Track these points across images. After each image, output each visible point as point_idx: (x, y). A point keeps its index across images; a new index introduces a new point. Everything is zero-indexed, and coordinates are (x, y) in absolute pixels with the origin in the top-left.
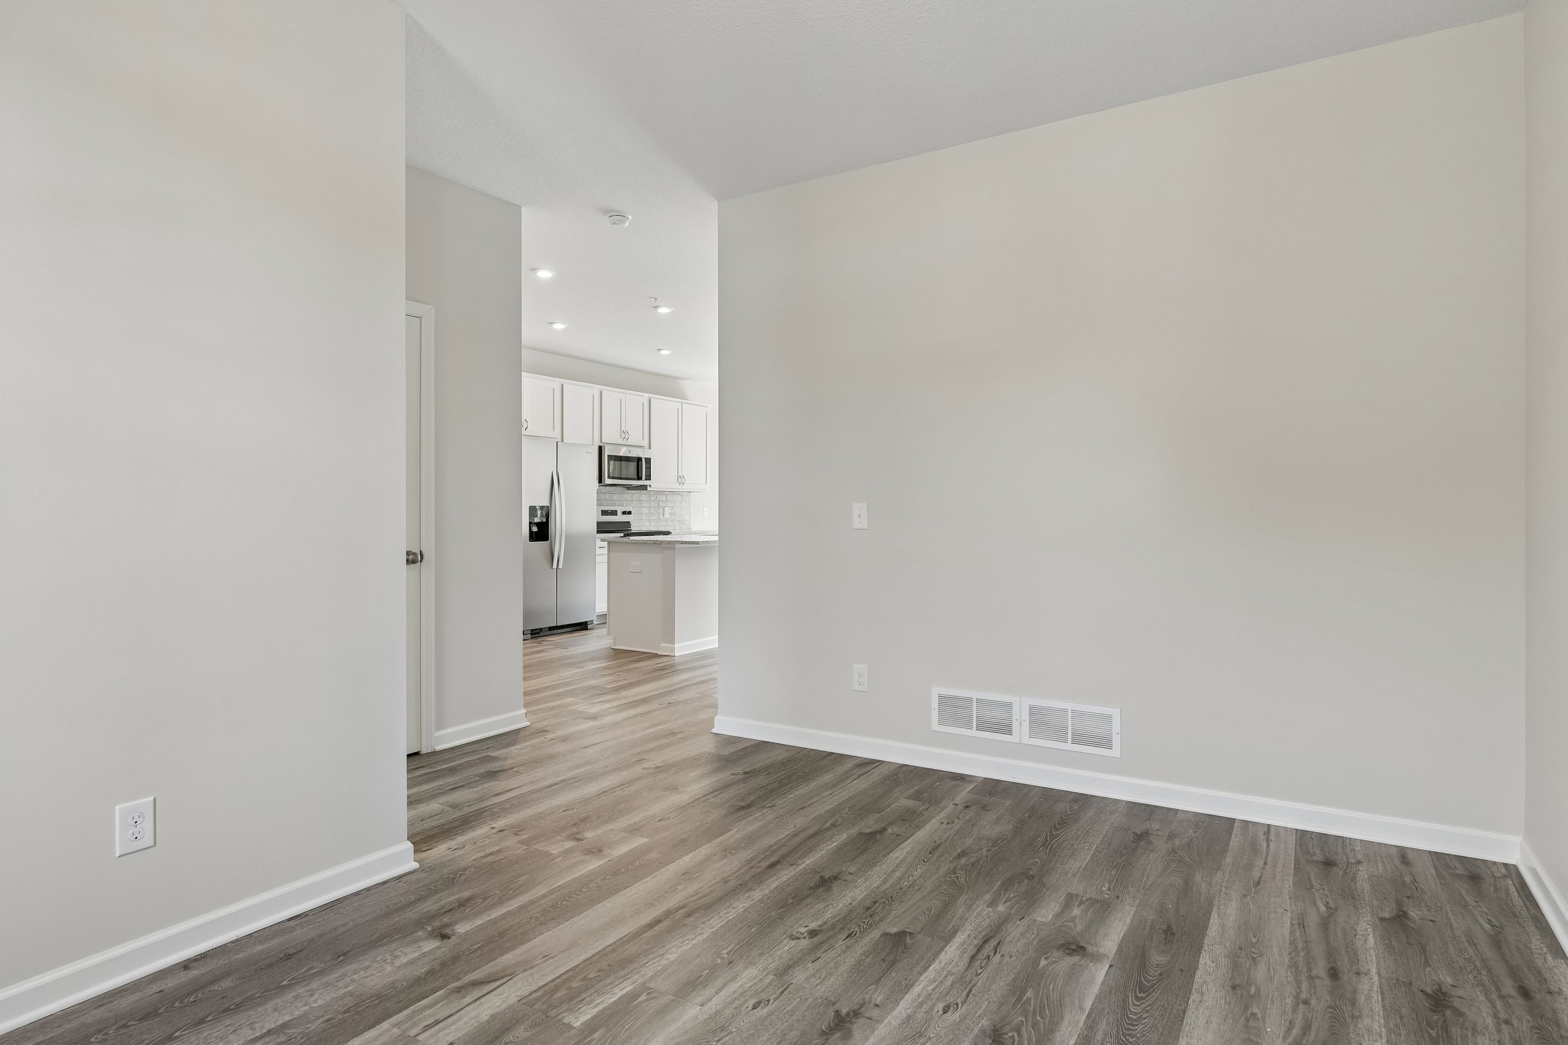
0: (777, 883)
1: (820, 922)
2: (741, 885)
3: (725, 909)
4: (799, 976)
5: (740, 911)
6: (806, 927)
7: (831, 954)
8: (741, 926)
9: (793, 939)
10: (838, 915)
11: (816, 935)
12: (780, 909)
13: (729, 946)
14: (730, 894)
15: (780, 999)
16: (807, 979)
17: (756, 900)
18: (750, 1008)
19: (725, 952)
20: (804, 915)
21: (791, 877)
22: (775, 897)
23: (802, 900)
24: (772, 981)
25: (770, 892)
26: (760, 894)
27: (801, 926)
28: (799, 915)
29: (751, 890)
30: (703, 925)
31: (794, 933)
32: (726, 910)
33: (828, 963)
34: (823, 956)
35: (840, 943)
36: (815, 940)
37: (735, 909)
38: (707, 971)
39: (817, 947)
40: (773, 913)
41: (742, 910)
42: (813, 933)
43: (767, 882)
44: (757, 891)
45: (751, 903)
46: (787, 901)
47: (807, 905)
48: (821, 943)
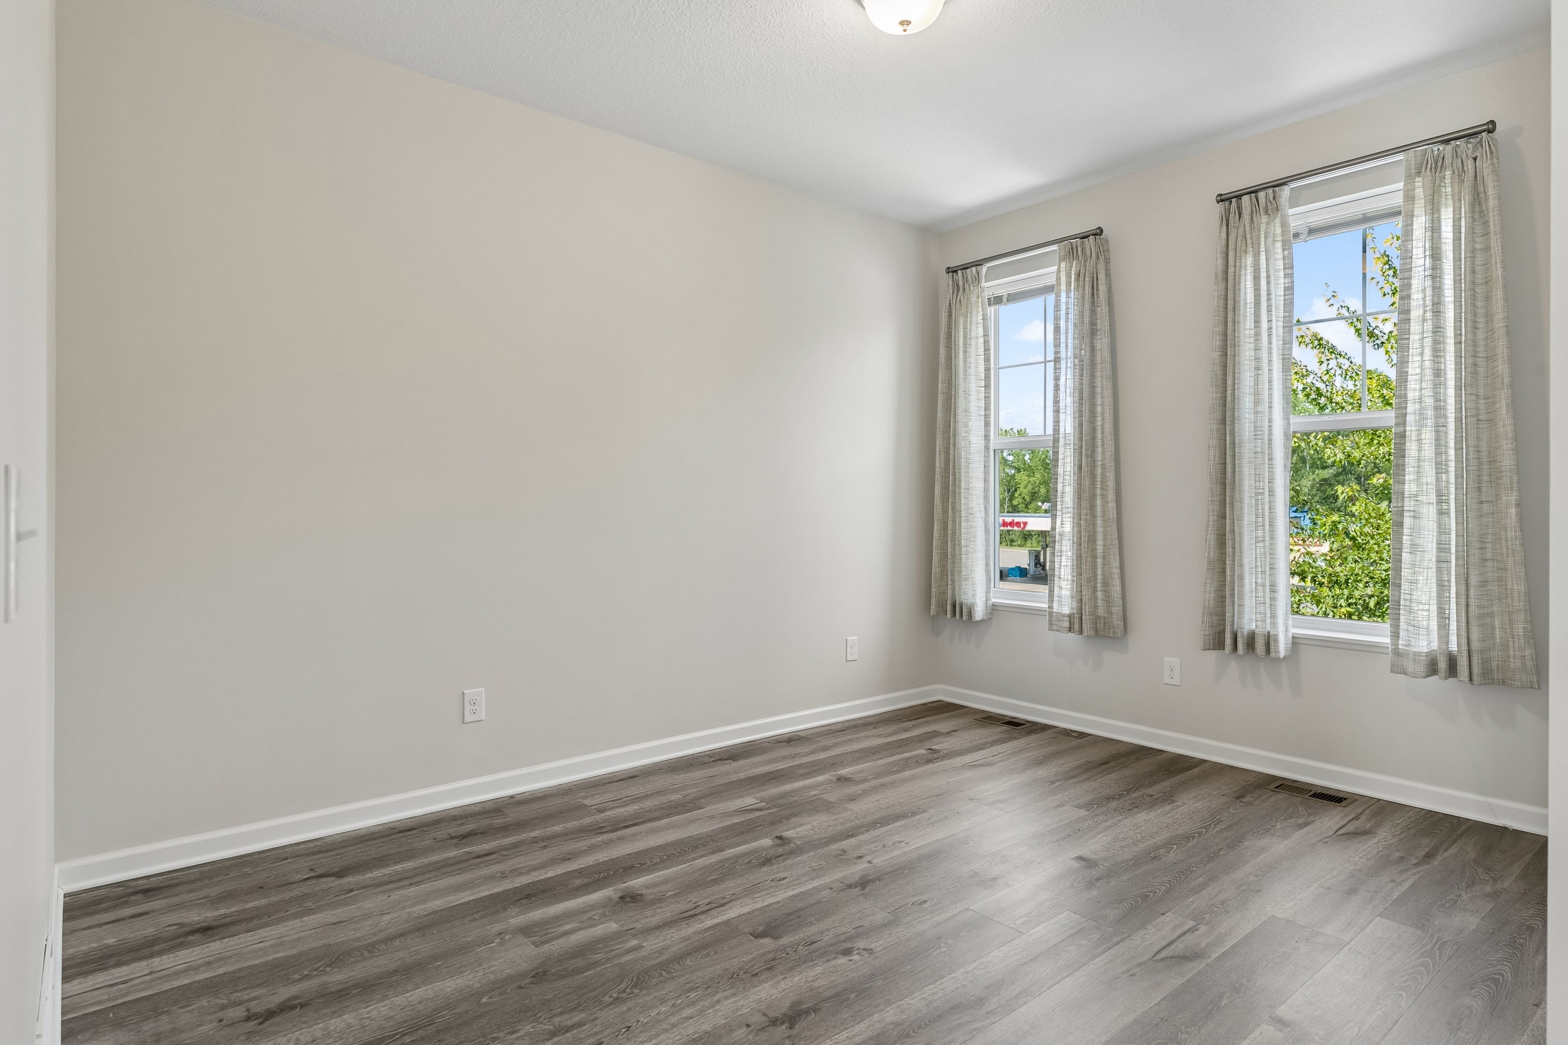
0: (858, 1028)
1: (833, 962)
2: (908, 1036)
3: (935, 1000)
4: (881, 917)
5: (919, 993)
6: (851, 960)
7: (842, 930)
8: (921, 974)
9: (871, 949)
10: (809, 967)
11: (846, 949)
12: (870, 987)
13: (938, 954)
14: (927, 1022)
15: (903, 903)
16: (874, 914)
17: (894, 1006)
18: (929, 902)
19: (943, 949)
20: (845, 974)
21: (834, 1035)
22: (869, 1006)
23: (837, 995)
24: (905, 918)
25: (872, 1014)
26: (887, 1014)
27: (856, 962)
28: (851, 976)
29: (897, 1024)
30: (964, 983)
31: (867, 955)
32: (936, 997)
33: (849, 923)
34: (850, 930)
35: (826, 938)
36: (849, 945)
37: (923, 998)
38: (962, 934)
39: (850, 939)
40: (879, 983)
41: (916, 995)
42: (847, 952)
43: (870, 1034)
44: (888, 1020)
45: (902, 1002)
46: (856, 996)
47: (835, 987)
48: (844, 941)
